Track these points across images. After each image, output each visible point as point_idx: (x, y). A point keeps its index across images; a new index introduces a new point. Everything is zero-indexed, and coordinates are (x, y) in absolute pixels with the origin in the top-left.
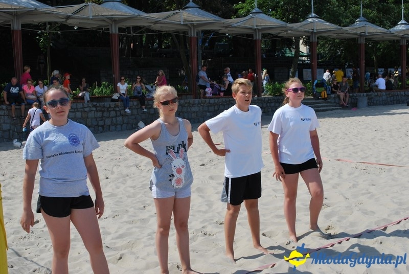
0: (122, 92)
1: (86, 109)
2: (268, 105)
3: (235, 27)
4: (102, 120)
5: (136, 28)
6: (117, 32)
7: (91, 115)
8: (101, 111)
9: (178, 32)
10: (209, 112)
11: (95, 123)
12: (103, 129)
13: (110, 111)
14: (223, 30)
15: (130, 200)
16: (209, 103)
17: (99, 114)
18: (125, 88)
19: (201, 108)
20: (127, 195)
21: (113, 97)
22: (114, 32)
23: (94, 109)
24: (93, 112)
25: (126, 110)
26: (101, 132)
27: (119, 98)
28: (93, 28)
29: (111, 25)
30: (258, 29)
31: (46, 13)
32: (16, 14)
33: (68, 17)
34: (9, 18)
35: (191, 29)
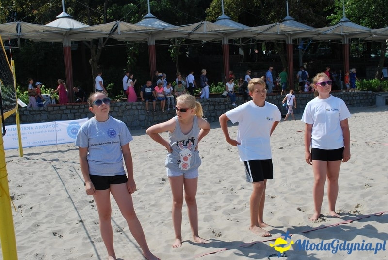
0: (230, 90)
3: (325, 34)
4: (214, 112)
5: (243, 39)
6: (228, 43)
8: (213, 105)
9: (278, 41)
11: (209, 115)
12: (215, 119)
13: (221, 105)
14: (316, 37)
15: (212, 175)
16: (302, 97)
17: (212, 107)
18: (232, 87)
20: (211, 171)
21: (223, 94)
22: (225, 43)
23: (208, 103)
24: (207, 106)
25: (233, 104)
27: (227, 94)
28: (210, 41)
29: (223, 38)
30: (346, 35)
31: (173, 31)
32: (151, 33)
33: (190, 34)
34: (146, 36)
35: (288, 38)
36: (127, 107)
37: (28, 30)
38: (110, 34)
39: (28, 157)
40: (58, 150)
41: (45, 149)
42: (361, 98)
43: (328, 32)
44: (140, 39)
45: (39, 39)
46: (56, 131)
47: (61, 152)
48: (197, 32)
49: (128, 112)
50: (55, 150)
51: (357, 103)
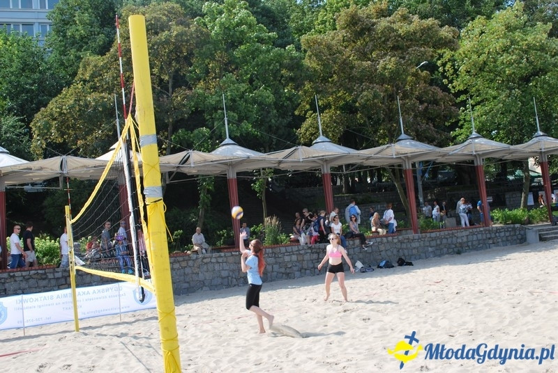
0: (336, 232)
1: (301, 252)
2: (497, 234)
3: (452, 155)
5: (348, 166)
6: (329, 172)
7: (307, 257)
8: (316, 253)
9: (393, 166)
10: (431, 247)
11: (312, 266)
14: (440, 160)
16: (430, 237)
17: (315, 256)
18: (339, 228)
19: (422, 242)
22: (326, 172)
26: (318, 275)
28: (306, 169)
29: (323, 166)
30: (478, 154)
31: (259, 160)
32: (231, 164)
33: (280, 162)
34: (225, 167)
35: (405, 161)
36: (205, 261)
37: (75, 166)
38: (178, 167)
39: (86, 331)
40: (122, 321)
41: (103, 321)
42: (507, 234)
43: (455, 152)
44: (217, 171)
45: (87, 176)
46: (119, 295)
47: (127, 323)
48: (289, 159)
49: (205, 267)
50: (118, 320)
51: (502, 241)
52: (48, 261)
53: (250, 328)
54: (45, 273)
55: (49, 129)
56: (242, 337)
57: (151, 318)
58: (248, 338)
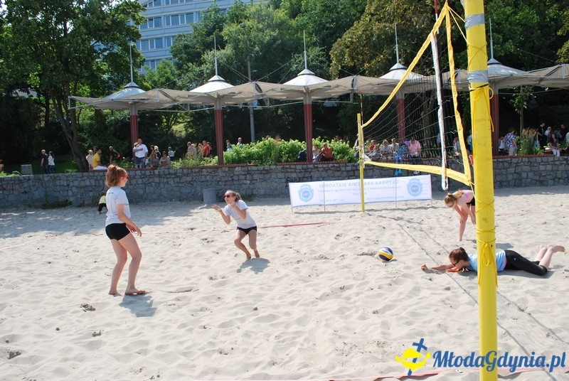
1: (556, 163)
7: (562, 167)
31: (521, 78)
33: (541, 80)
37: (363, 84)
39: (370, 213)
40: (397, 208)
41: (382, 206)
45: (371, 93)
46: (396, 187)
47: (401, 210)
48: (551, 77)
50: (394, 207)
52: (340, 158)
53: (510, 225)
54: (339, 167)
55: (343, 56)
56: (502, 232)
57: (420, 208)
58: (509, 233)
